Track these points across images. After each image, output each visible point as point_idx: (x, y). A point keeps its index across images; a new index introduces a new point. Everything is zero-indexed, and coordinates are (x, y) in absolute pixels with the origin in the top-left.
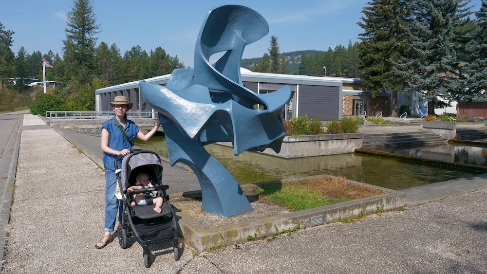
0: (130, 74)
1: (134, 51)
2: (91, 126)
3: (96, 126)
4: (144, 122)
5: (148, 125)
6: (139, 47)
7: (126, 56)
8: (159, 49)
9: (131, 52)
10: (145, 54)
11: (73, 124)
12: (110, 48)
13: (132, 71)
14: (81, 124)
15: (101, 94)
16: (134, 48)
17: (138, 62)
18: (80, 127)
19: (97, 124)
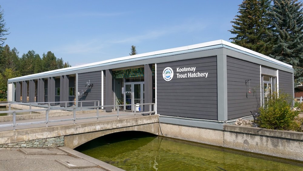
0: (27, 70)
1: (30, 54)
2: (46, 135)
3: (54, 134)
4: (124, 120)
5: (129, 124)
6: (33, 52)
7: (23, 57)
8: (49, 53)
9: (27, 54)
10: (38, 56)
11: (12, 134)
12: (11, 51)
13: (28, 68)
14: (27, 133)
15: (15, 83)
16: (30, 52)
17: (33, 62)
18: (26, 138)
19: (57, 129)
